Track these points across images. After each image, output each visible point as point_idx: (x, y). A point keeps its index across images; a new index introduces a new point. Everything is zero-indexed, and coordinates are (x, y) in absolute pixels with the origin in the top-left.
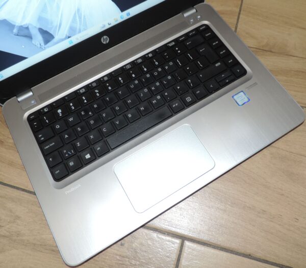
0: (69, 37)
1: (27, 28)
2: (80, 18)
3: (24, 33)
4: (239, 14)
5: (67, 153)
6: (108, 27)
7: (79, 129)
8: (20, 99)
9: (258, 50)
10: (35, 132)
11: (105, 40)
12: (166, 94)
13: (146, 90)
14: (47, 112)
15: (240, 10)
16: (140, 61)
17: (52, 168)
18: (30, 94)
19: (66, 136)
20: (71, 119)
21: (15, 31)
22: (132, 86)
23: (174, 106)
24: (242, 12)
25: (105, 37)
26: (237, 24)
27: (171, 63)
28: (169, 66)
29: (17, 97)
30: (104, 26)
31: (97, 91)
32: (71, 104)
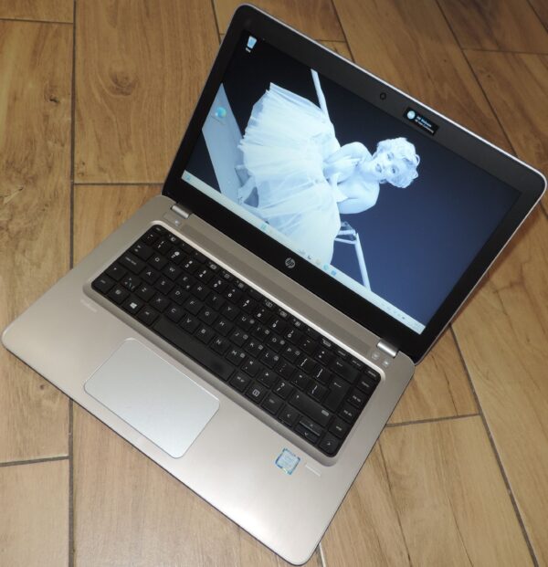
0: (267, 222)
1: (249, 177)
2: (294, 222)
3: (243, 177)
4: (431, 421)
5: (129, 282)
6: (305, 257)
7: (163, 283)
8: (175, 208)
9: (383, 466)
10: (143, 240)
11: (290, 264)
12: (251, 363)
13: (246, 337)
14: (170, 241)
15: (436, 420)
16: (284, 315)
17: (106, 274)
18: (186, 215)
19: (149, 273)
20: (172, 270)
21: (239, 167)
22: (244, 319)
23: (239, 378)
24: (435, 423)
25: (293, 261)
26: (410, 423)
27: (298, 353)
28: (293, 352)
29: (176, 205)
30: (304, 253)
31: (220, 282)
32: (191, 262)
